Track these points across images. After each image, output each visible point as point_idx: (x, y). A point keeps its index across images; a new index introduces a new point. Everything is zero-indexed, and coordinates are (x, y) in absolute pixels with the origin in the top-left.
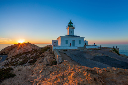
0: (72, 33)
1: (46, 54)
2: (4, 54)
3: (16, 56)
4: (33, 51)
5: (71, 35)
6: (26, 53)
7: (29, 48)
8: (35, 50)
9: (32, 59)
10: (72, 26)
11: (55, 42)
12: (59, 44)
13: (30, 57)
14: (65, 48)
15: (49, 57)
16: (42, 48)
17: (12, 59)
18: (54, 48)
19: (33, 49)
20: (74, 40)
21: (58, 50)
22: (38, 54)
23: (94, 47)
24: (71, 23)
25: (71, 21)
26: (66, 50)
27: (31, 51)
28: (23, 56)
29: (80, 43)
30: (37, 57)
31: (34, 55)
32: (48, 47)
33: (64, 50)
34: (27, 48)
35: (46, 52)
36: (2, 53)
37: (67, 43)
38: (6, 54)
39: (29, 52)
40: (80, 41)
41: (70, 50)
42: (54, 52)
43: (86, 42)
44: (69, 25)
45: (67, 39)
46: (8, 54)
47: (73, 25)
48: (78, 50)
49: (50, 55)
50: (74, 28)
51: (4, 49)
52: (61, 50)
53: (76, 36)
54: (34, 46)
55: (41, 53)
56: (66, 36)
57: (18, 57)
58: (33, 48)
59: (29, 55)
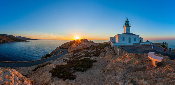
0: (128, 31)
1: (106, 50)
2: (64, 48)
3: (76, 50)
4: (92, 47)
5: (128, 33)
6: (85, 48)
7: (88, 44)
8: (94, 46)
9: (95, 54)
10: (128, 25)
11: (113, 39)
12: (117, 40)
13: (91, 52)
14: (122, 45)
15: (110, 52)
16: (100, 44)
17: (74, 53)
18: (112, 44)
19: (92, 46)
20: (130, 38)
21: (117, 46)
22: (99, 49)
23: (147, 43)
24: (127, 22)
25: (127, 20)
26: (124, 46)
27: (90, 47)
28: (83, 51)
29: (135, 40)
30: (100, 52)
31: (95, 50)
32: (106, 44)
33: (122, 46)
34: (86, 44)
35: (106, 47)
36: (63, 47)
37: (124, 40)
38: (66, 49)
39: (88, 48)
40: (135, 38)
41: (126, 46)
42: (113, 47)
43: (141, 39)
44: (125, 24)
45: (124, 36)
46: (68, 48)
47: (129, 23)
48: (133, 46)
49: (111, 50)
50: (130, 26)
51: (64, 44)
52: (119, 46)
53: (132, 34)
54: (92, 42)
55: (101, 49)
56: (123, 34)
57: (79, 52)
58: (92, 44)
59: (89, 51)
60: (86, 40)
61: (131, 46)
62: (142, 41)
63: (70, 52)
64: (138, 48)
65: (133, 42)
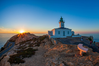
0: (63, 26)
1: (45, 41)
2: (13, 41)
3: (22, 42)
4: (34, 39)
5: (62, 28)
6: (29, 40)
7: (30, 37)
8: (35, 38)
9: (36, 45)
10: (63, 21)
11: (50, 33)
12: (54, 34)
13: (33, 43)
14: (58, 37)
15: (48, 43)
16: (40, 37)
17: (20, 45)
18: (50, 37)
19: (33, 38)
20: (64, 32)
21: (54, 38)
22: (39, 41)
23: (78, 36)
24: (62, 19)
25: (61, 17)
26: (59, 38)
27: (32, 39)
28: (27, 42)
29: (68, 34)
30: (40, 43)
31: (36, 42)
32: (45, 36)
33: (58, 38)
34: (29, 37)
35: (45, 39)
36: (11, 40)
37: (59, 33)
39: (31, 40)
40: (68, 32)
41: (61, 38)
42: (51, 39)
43: (73, 32)
44: (60, 20)
45: (59, 30)
46: (15, 41)
47: (63, 20)
48: (66, 38)
49: (49, 41)
50: (64, 22)
51: (12, 37)
52: (56, 38)
53: (66, 28)
54: (34, 35)
55: (41, 40)
56: (59, 28)
57: (24, 43)
58: (34, 37)
59: (32, 42)
60: (29, 34)
61: (65, 38)
62: (74, 35)
63: (17, 44)
64: (71, 40)
65: (67, 35)
